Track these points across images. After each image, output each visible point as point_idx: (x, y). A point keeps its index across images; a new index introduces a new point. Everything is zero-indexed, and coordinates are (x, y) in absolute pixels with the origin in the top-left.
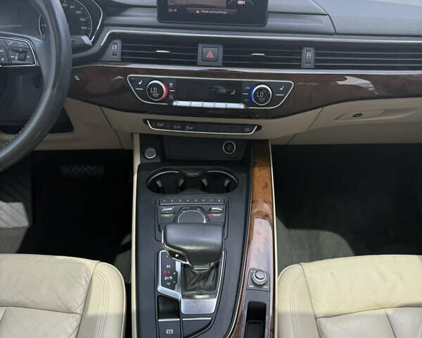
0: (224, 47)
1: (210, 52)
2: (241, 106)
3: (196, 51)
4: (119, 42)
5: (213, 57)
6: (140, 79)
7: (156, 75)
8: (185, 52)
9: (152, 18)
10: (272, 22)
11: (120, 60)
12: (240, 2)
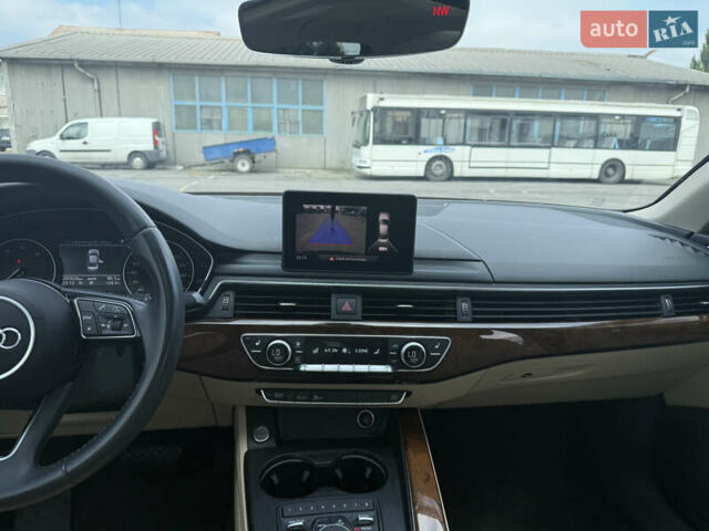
0: (363, 297)
1: (347, 304)
2: (388, 369)
3: (329, 302)
4: (231, 294)
5: (350, 309)
6: (257, 338)
7: (278, 331)
8: (313, 304)
9: (275, 265)
10: (419, 269)
11: (232, 315)
12: (381, 249)
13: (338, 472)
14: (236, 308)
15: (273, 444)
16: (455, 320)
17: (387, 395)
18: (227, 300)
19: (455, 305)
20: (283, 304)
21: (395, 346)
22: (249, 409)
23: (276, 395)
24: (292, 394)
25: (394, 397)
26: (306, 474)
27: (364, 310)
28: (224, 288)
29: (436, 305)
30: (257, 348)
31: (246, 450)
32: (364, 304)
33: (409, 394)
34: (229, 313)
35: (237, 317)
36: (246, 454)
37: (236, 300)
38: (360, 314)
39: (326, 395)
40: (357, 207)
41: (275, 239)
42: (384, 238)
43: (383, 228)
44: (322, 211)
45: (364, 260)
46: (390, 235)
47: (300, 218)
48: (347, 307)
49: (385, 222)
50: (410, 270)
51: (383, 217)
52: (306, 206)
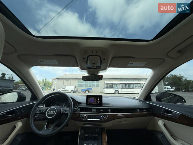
2: (99, 120)
6: (82, 115)
7: (85, 114)
8: (90, 110)
9: (85, 105)
10: (103, 105)
12: (98, 102)
13: (93, 137)
15: (84, 133)
16: (108, 113)
17: (100, 125)
19: (108, 110)
20: (86, 110)
21: (100, 116)
23: (84, 124)
24: (86, 124)
26: (88, 138)
28: (79, 108)
29: (106, 110)
32: (96, 110)
33: (103, 125)
34: (79, 111)
35: (80, 112)
36: (80, 134)
38: (96, 112)
39: (92, 124)
41: (85, 101)
43: (98, 100)
45: (96, 104)
46: (99, 100)
47: (88, 98)
48: (94, 111)
50: (102, 105)
51: (98, 98)
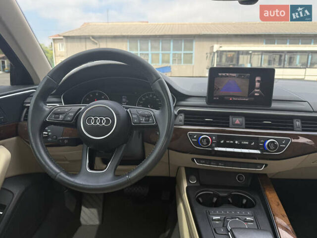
0: (245, 118)
1: (238, 121)
2: (258, 152)
3: (229, 120)
4: (183, 115)
5: (239, 123)
6: (195, 134)
7: (204, 132)
8: (222, 120)
9: (203, 102)
10: (274, 105)
11: (183, 124)
12: (256, 94)
13: (230, 199)
14: (185, 121)
15: (199, 185)
16: (293, 130)
17: (255, 165)
18: (181, 117)
19: (292, 123)
20: (206, 120)
21: (262, 141)
22: (186, 168)
23: (201, 161)
24: (209, 162)
25: (258, 167)
26: (215, 199)
27: (246, 124)
29: (284, 122)
30: (195, 139)
31: (186, 186)
32: (246, 121)
33: (266, 165)
34: (182, 123)
35: (185, 124)
36: (187, 188)
37: (185, 117)
38: (244, 125)
39: (226, 163)
40: (245, 74)
41: (203, 90)
42: (258, 89)
43: (257, 85)
44: (228, 76)
45: (247, 100)
46: (261, 88)
47: (217, 80)
49: (258, 81)
50: (270, 105)
51: (258, 79)
52: (220, 74)
